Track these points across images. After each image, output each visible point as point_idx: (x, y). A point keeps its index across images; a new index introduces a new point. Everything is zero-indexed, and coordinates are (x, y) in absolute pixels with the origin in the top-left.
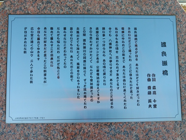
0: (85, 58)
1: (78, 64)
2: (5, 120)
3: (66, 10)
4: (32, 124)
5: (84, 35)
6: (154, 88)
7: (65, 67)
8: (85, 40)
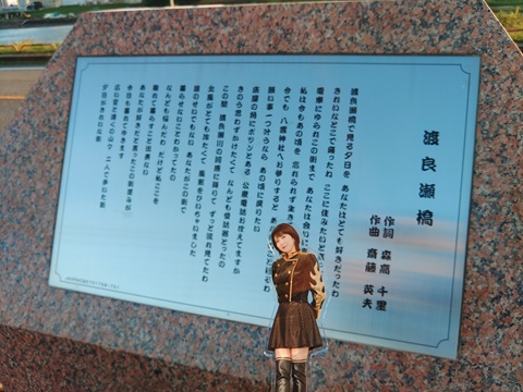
0: (218, 159)
1: (202, 173)
2: (47, 279)
3: (191, 44)
5: (224, 104)
6: (386, 255)
7: (172, 178)
8: (223, 117)
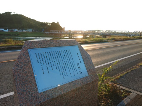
4: (49, 90)
6: (80, 67)
